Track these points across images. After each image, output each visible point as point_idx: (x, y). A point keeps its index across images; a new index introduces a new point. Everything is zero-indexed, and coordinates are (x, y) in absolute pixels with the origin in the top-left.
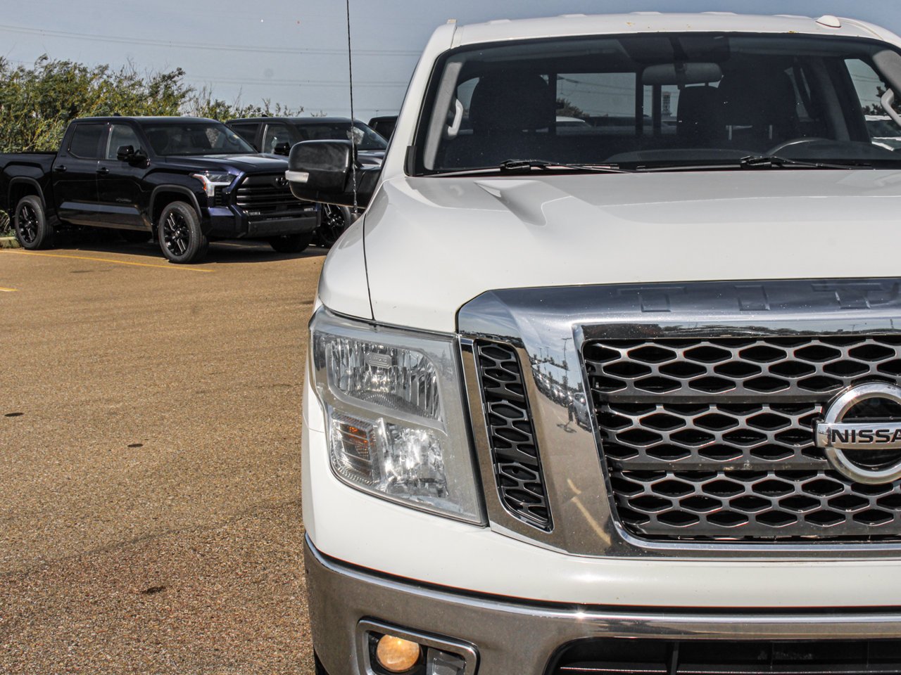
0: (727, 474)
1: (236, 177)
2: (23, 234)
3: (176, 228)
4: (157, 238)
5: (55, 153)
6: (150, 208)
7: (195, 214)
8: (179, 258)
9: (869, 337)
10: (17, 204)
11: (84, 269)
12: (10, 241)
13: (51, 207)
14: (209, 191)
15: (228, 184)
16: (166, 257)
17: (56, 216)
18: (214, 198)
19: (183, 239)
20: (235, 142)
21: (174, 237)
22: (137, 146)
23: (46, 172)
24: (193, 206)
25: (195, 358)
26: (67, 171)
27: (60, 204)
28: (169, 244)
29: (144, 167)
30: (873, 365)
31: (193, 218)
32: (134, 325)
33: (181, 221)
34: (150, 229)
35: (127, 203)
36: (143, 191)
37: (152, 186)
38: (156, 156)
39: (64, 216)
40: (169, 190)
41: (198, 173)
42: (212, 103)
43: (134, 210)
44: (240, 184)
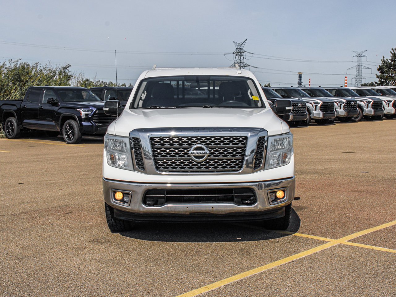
0: (175, 160)
1: (93, 110)
2: (8, 132)
3: (69, 130)
4: (62, 134)
5: (22, 100)
6: (60, 123)
7: (77, 124)
8: (70, 142)
9: (199, 137)
10: (6, 121)
11: (34, 145)
12: (2, 135)
13: (20, 122)
14: (83, 116)
15: (90, 113)
16: (65, 141)
17: (21, 125)
18: (85, 118)
19: (72, 134)
20: (93, 97)
21: (69, 134)
22: (55, 98)
23: (18, 108)
24: (76, 121)
25: (78, 171)
26: (27, 107)
27: (23, 121)
28: (67, 136)
29: (58, 106)
30: (199, 141)
31: (77, 126)
32: (55, 163)
33: (71, 128)
34: (59, 130)
35: (50, 120)
36: (56, 116)
37: (61, 114)
38: (62, 102)
39: (25, 125)
40: (67, 115)
41: (79, 109)
42: (84, 79)
43: (53, 123)
44: (95, 113)
